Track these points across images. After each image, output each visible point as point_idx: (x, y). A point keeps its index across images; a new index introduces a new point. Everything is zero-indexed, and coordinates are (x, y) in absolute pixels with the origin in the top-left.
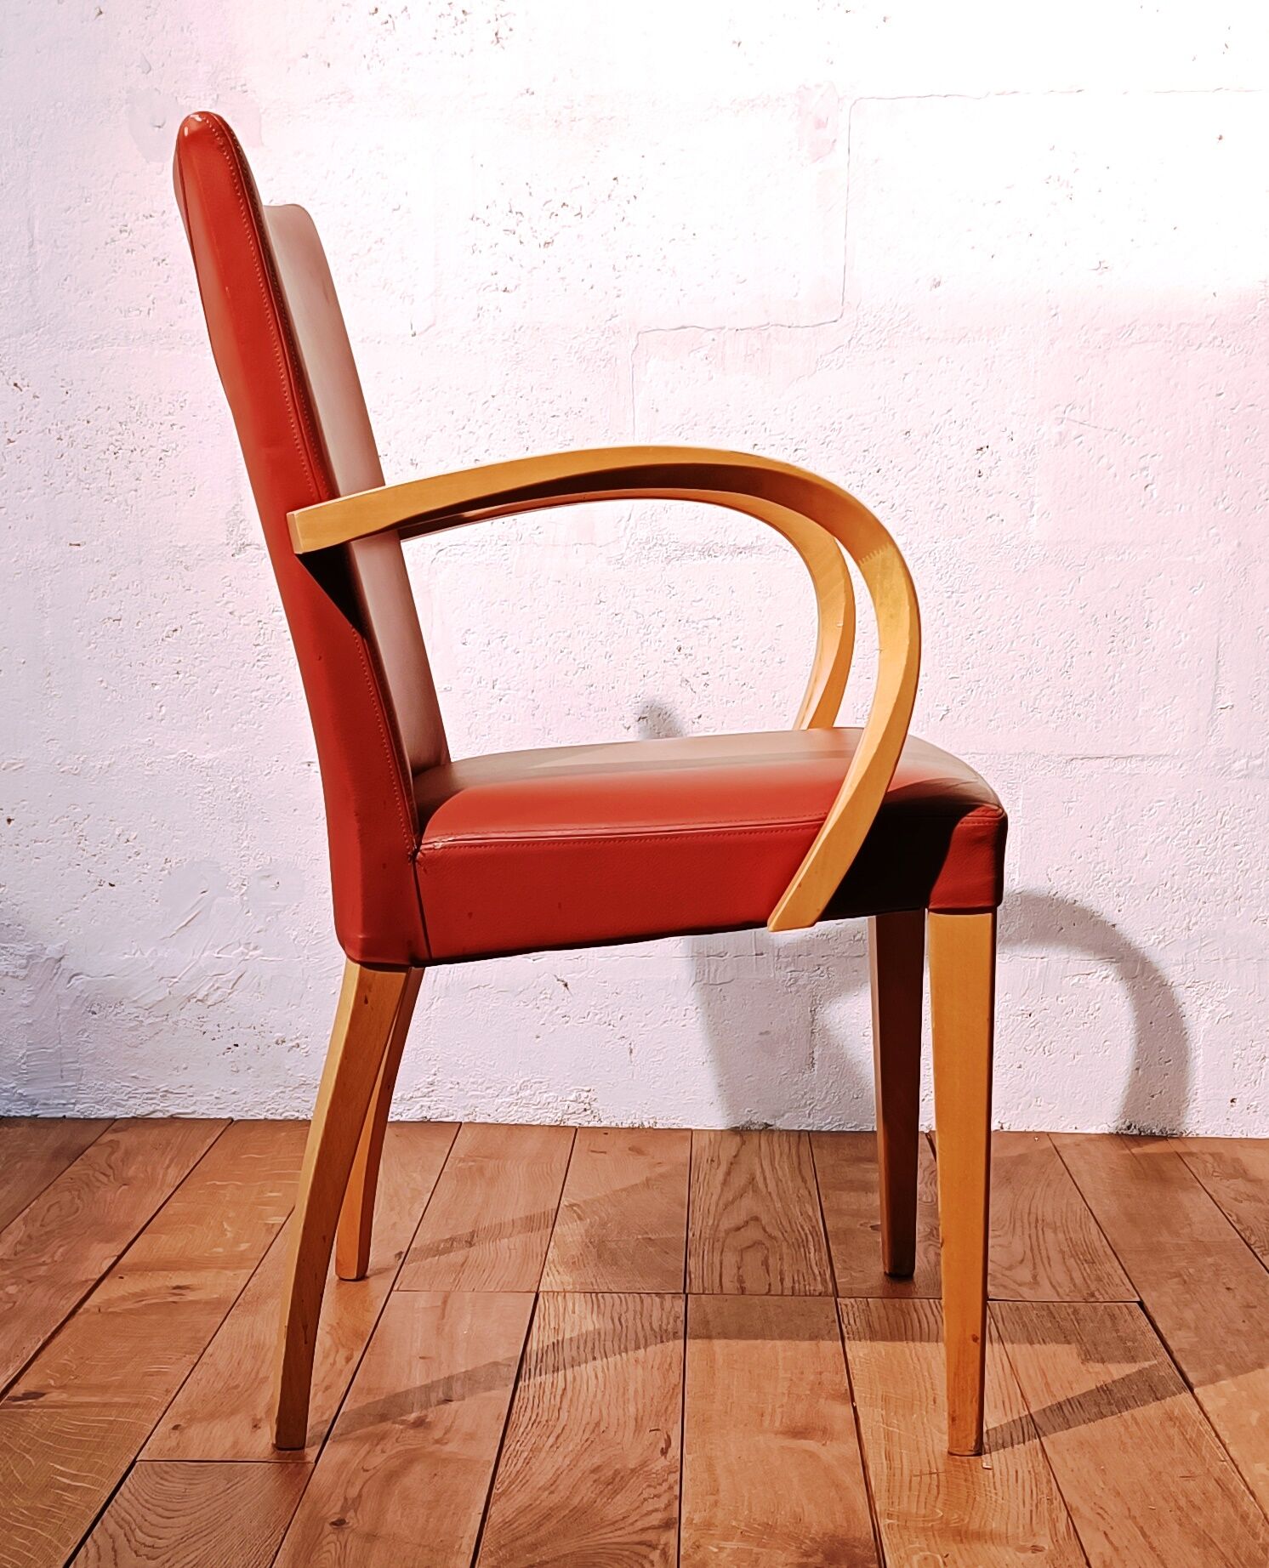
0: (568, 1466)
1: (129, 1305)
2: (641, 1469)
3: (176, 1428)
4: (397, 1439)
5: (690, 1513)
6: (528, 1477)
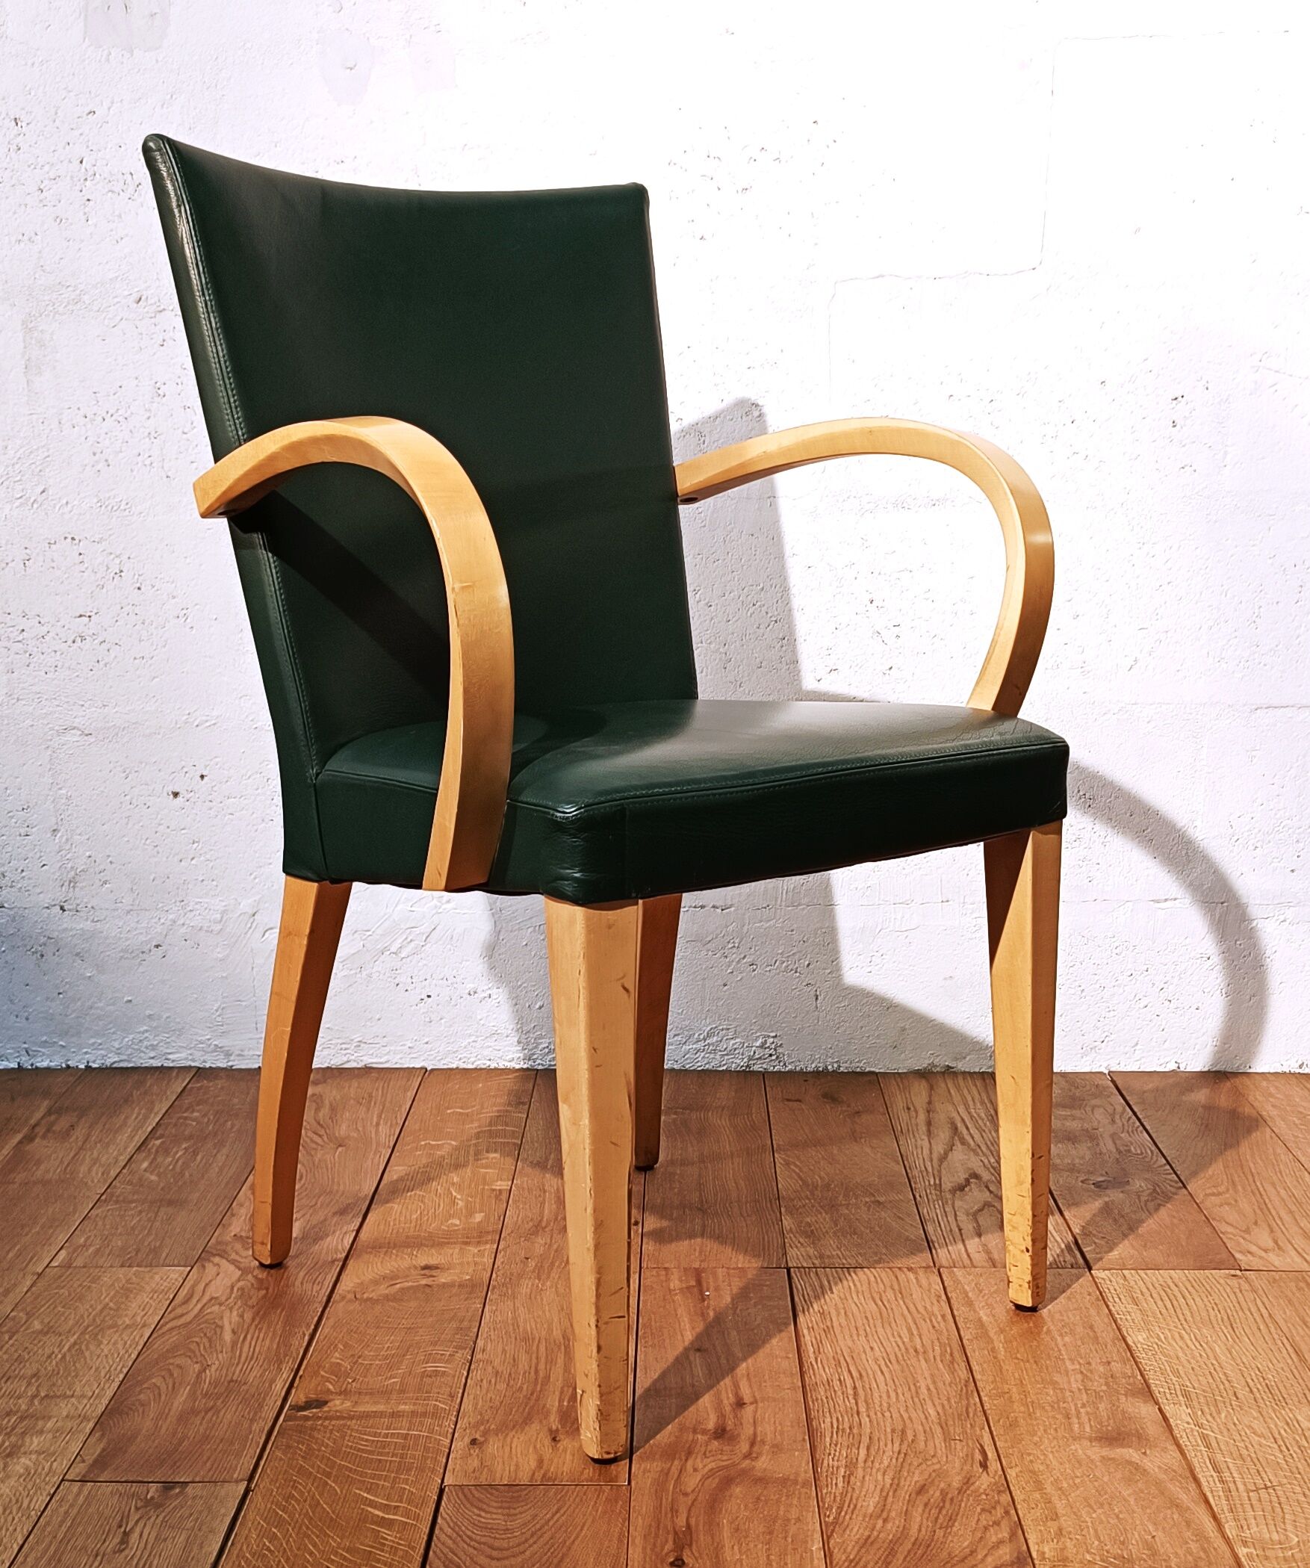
0: (891, 1485)
1: (383, 1290)
2: (968, 1489)
3: (474, 1442)
4: (705, 1454)
5: (1038, 1544)
6: (854, 1501)
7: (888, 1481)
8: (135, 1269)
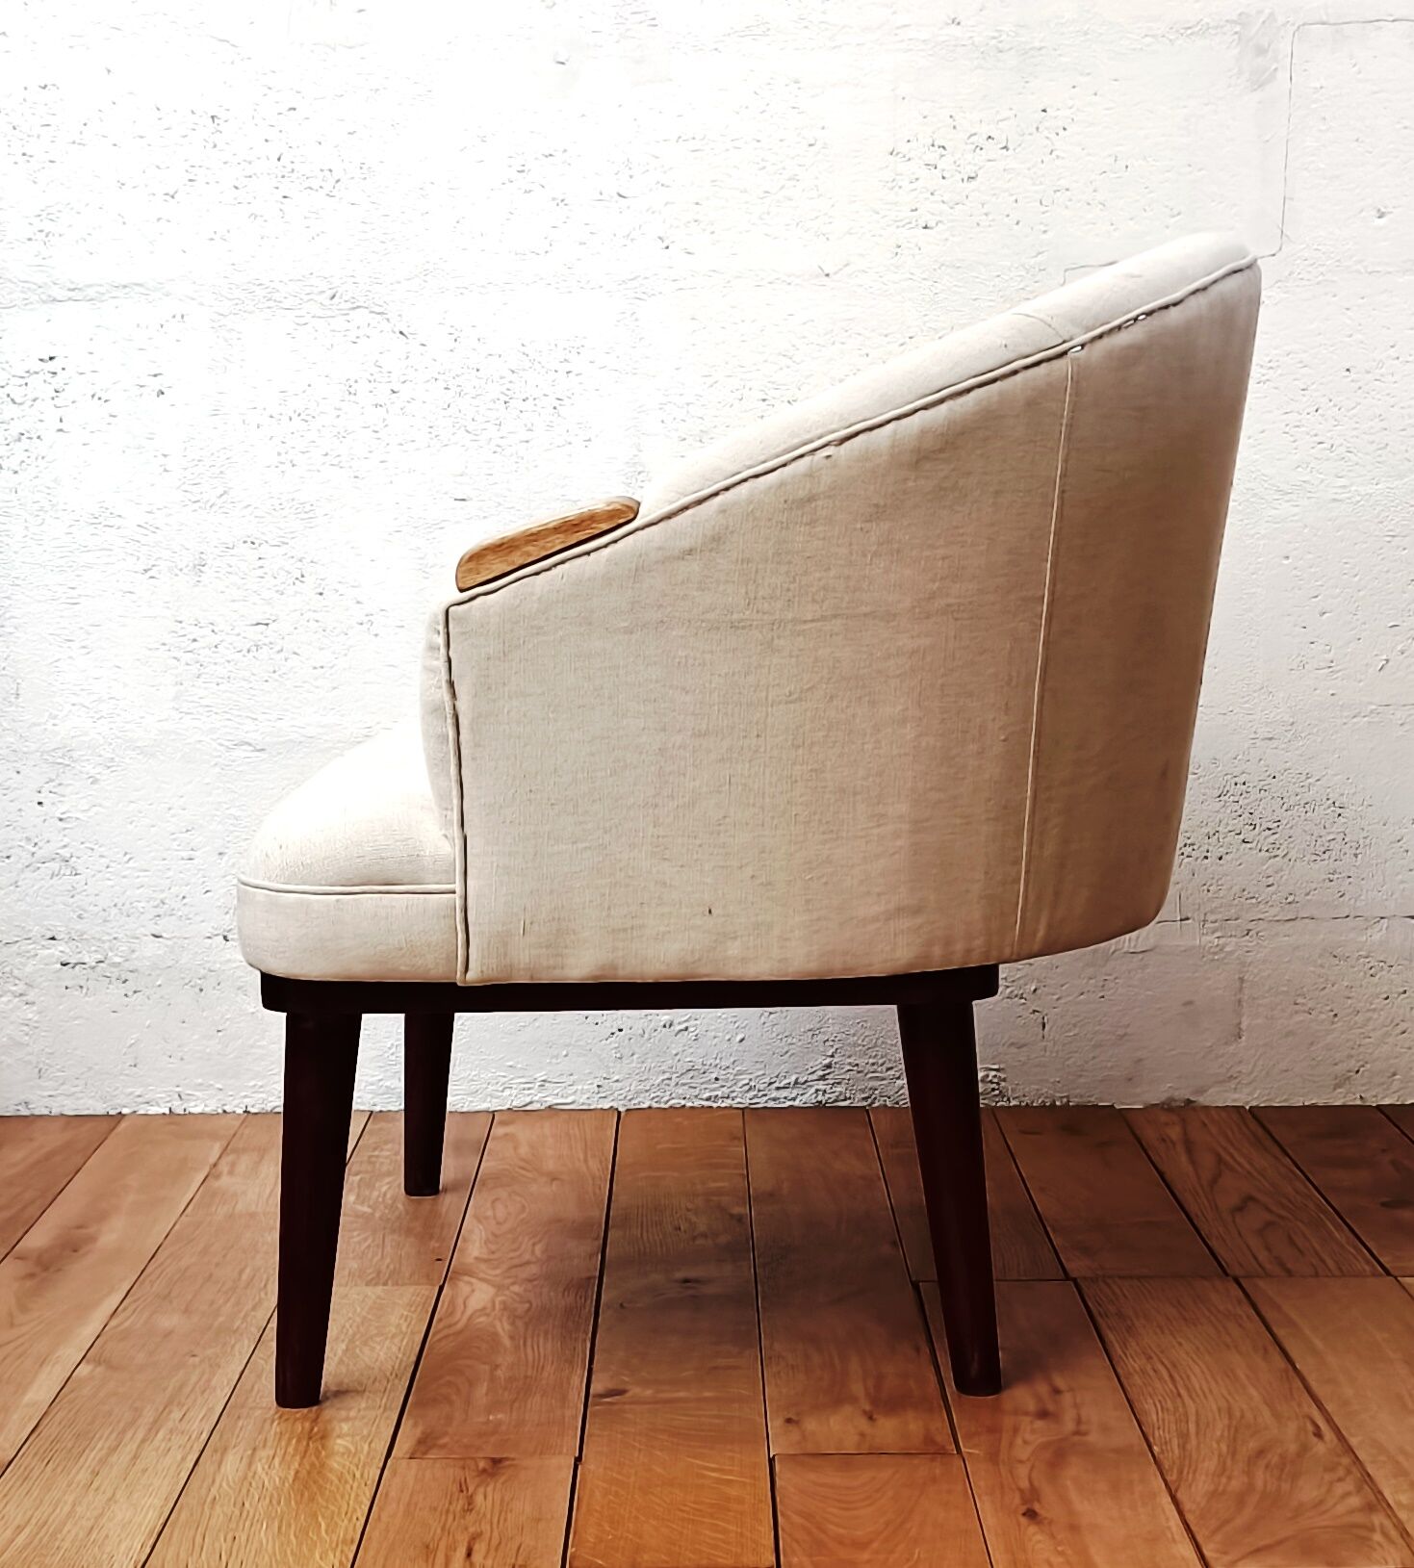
0: (1227, 1451)
1: (647, 1300)
2: (1305, 1454)
3: (789, 1421)
4: (1031, 1430)
6: (1193, 1463)
7: (1224, 1448)
8: (381, 1288)
